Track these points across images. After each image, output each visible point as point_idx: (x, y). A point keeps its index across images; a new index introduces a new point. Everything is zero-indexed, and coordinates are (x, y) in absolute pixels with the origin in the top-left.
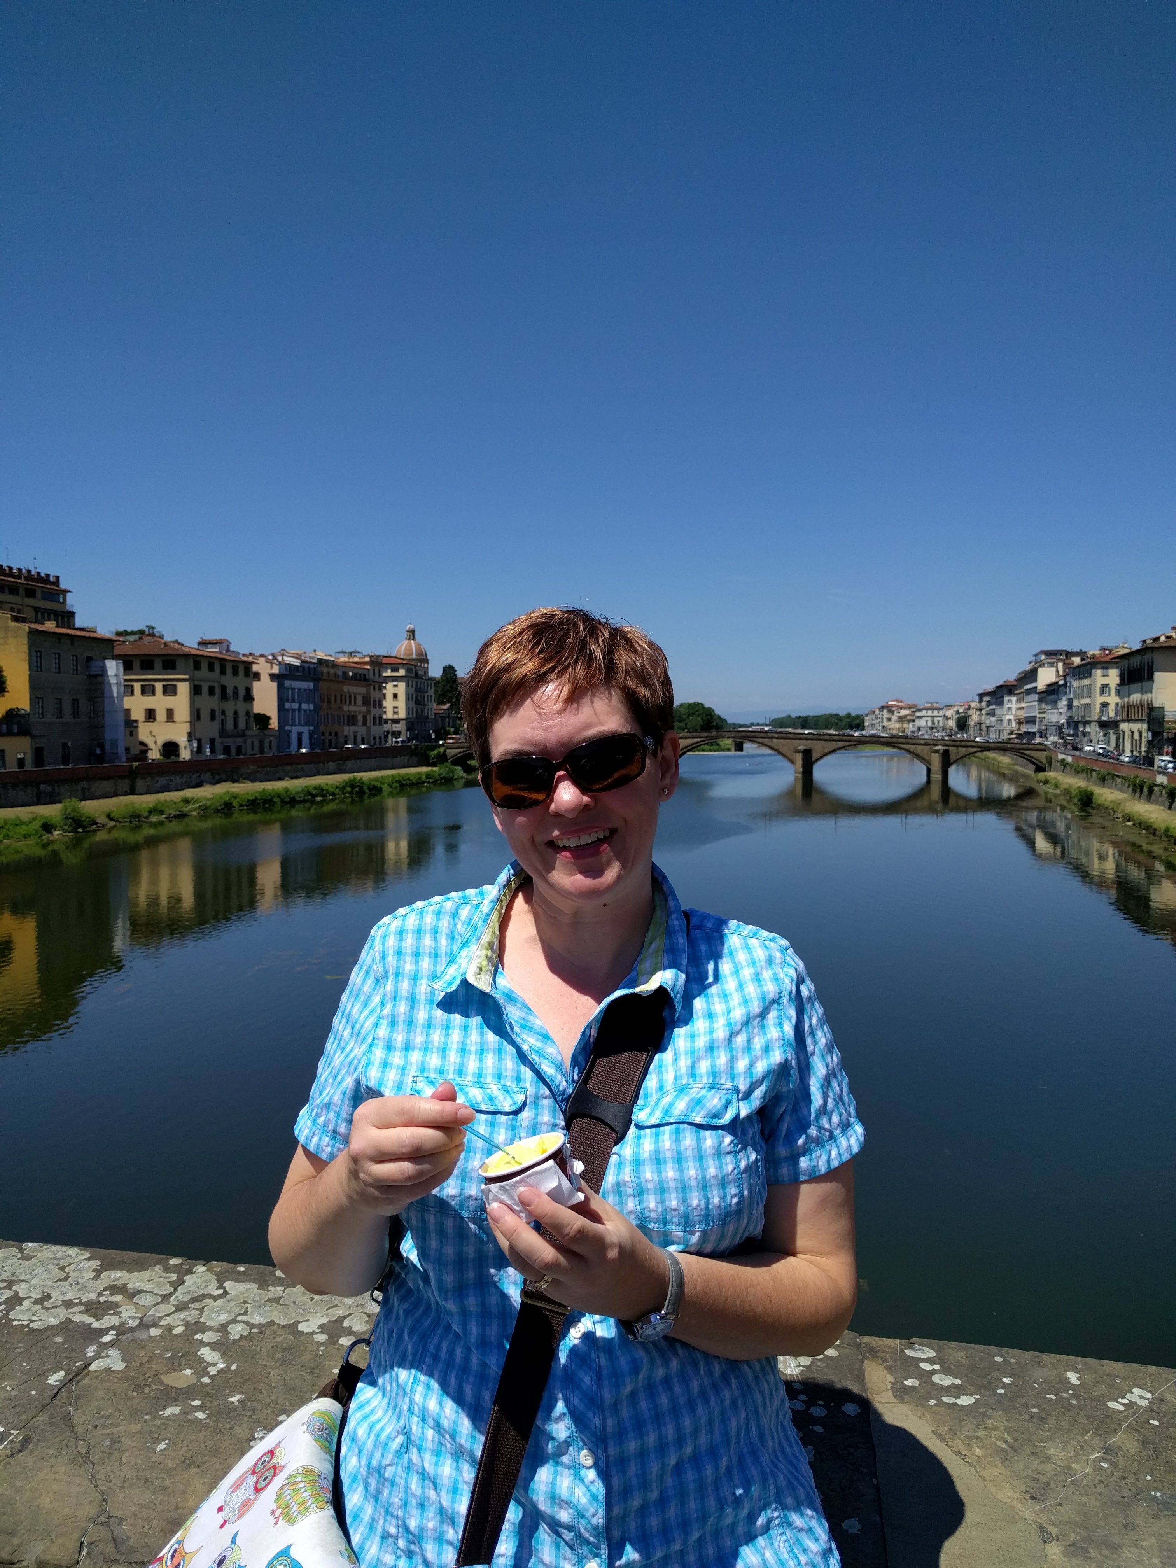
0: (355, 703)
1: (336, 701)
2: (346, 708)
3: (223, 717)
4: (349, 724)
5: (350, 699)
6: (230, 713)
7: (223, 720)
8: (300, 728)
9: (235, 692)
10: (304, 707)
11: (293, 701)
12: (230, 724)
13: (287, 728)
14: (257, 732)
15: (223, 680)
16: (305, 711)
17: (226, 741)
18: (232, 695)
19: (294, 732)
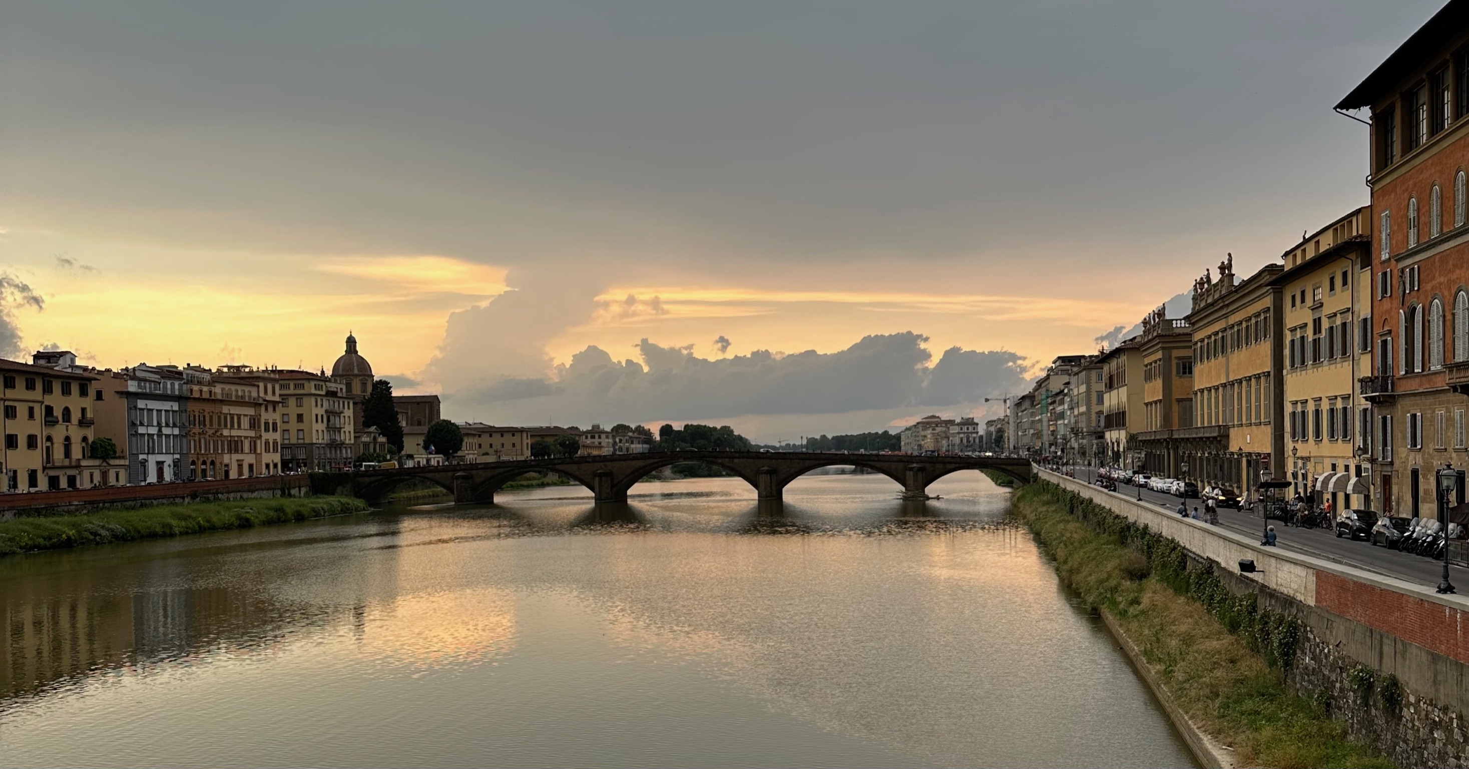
0: (239, 426)
1: (211, 425)
2: (226, 433)
3: (49, 444)
4: (230, 452)
5: (233, 421)
6: (59, 440)
7: (48, 448)
8: (160, 458)
9: (67, 413)
10: (166, 431)
11: (150, 425)
12: (58, 454)
13: (141, 457)
14: (97, 462)
15: (49, 400)
16: (167, 436)
17: (53, 473)
18: (60, 419)
19: (152, 460)
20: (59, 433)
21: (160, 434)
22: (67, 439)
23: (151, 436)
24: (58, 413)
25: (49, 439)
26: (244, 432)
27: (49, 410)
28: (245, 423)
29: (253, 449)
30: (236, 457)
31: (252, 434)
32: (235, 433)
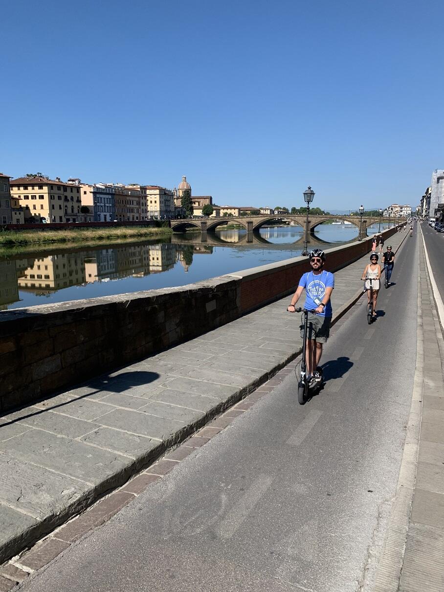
0: (133, 204)
1: (123, 203)
2: (128, 206)
3: (66, 208)
4: (130, 212)
6: (69, 207)
7: (66, 210)
8: (105, 213)
9: (72, 198)
10: (107, 205)
11: (101, 203)
12: (69, 211)
13: (98, 213)
14: (83, 214)
15: (66, 194)
16: (107, 207)
17: (68, 217)
18: (70, 200)
19: (102, 215)
20: (69, 204)
21: (105, 206)
22: (72, 206)
23: (102, 206)
24: (69, 198)
25: (66, 206)
26: (135, 206)
27: (66, 197)
28: (135, 203)
29: (138, 212)
30: (132, 214)
31: (138, 206)
32: (131, 206)
